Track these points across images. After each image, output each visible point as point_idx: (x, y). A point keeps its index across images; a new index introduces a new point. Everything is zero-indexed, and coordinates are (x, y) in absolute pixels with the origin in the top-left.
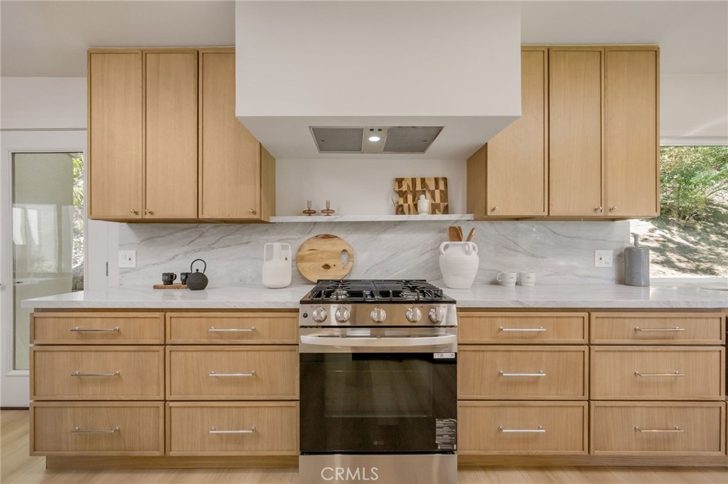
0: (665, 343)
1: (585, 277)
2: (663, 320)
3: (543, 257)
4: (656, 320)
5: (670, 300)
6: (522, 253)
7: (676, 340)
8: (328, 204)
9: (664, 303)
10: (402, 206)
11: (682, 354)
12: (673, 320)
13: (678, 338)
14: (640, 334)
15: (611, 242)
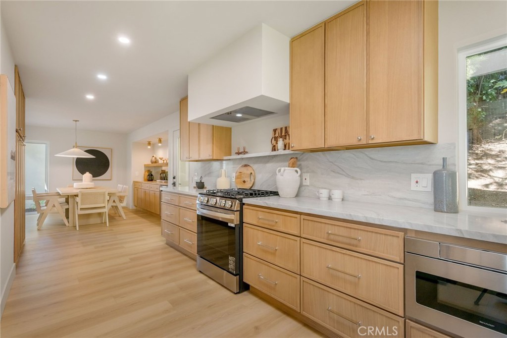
0: (350, 248)
1: (400, 199)
2: (349, 229)
3: (361, 179)
4: (343, 228)
5: (352, 214)
6: (345, 175)
7: (357, 248)
8: (244, 148)
9: (347, 215)
10: (275, 146)
11: (364, 261)
12: (356, 231)
13: (360, 247)
14: (332, 237)
15: (430, 165)
